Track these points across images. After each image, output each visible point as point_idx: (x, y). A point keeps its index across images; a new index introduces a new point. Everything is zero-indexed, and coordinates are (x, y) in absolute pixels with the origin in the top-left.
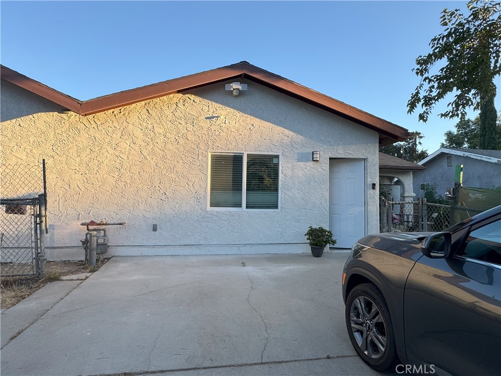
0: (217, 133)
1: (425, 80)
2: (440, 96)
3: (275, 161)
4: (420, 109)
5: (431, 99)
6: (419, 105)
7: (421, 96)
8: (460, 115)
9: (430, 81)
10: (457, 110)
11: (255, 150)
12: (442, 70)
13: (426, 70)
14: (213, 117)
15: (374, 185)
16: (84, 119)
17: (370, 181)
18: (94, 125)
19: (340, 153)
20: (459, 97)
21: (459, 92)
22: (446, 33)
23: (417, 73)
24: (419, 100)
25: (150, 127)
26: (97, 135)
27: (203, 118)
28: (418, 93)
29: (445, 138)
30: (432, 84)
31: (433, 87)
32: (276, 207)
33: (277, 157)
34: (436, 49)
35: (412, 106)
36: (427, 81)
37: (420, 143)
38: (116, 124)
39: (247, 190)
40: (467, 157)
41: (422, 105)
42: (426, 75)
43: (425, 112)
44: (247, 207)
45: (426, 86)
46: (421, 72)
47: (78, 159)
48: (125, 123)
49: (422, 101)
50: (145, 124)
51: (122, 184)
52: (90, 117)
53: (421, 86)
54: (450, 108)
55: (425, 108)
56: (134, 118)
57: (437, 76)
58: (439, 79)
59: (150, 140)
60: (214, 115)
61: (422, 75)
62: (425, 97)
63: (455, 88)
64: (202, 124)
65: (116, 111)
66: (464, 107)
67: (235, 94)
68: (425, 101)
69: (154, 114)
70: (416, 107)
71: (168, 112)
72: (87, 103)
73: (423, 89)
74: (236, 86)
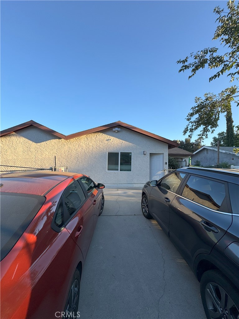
0: (110, 145)
1: (190, 122)
2: (196, 128)
3: (130, 154)
4: (188, 133)
5: (192, 130)
6: (188, 132)
7: (189, 129)
8: (205, 135)
9: (192, 123)
10: (204, 133)
11: (123, 151)
12: (196, 119)
13: (190, 119)
14: (109, 140)
15: (166, 163)
16: (66, 141)
17: (165, 162)
18: (70, 143)
19: (153, 152)
20: (204, 128)
21: (204, 127)
22: (197, 105)
23: (187, 120)
24: (188, 130)
25: (88, 143)
26: (70, 146)
27: (105, 140)
28: (188, 127)
29: (213, 140)
30: (193, 124)
31: (193, 125)
32: (131, 171)
33: (131, 153)
34: (194, 111)
35: (185, 132)
36: (191, 123)
37: (203, 142)
38: (77, 143)
39: (120, 164)
40: (213, 150)
41: (189, 132)
42: (190, 121)
43: (191, 134)
44: (120, 171)
45: (191, 125)
46: (188, 120)
47: (64, 154)
48: (80, 142)
49: (189, 131)
50: (86, 142)
51: (78, 163)
52: (68, 140)
53: (189, 125)
54: (201, 133)
55: (190, 133)
56: (82, 141)
57: (195, 121)
58: (195, 122)
59: (87, 148)
60: (109, 139)
61: (189, 121)
62: (190, 129)
63: (202, 125)
64: (105, 142)
65: (77, 138)
66: (206, 132)
67: (116, 132)
68: (191, 130)
69: (89, 139)
70: (187, 132)
71: (94, 138)
72: (68, 136)
73: (189, 126)
74: (117, 129)
